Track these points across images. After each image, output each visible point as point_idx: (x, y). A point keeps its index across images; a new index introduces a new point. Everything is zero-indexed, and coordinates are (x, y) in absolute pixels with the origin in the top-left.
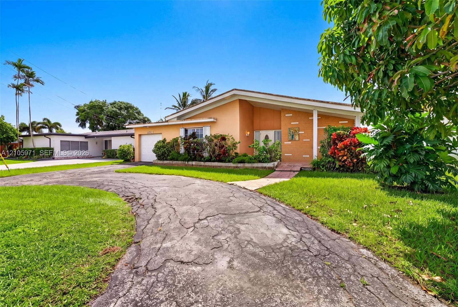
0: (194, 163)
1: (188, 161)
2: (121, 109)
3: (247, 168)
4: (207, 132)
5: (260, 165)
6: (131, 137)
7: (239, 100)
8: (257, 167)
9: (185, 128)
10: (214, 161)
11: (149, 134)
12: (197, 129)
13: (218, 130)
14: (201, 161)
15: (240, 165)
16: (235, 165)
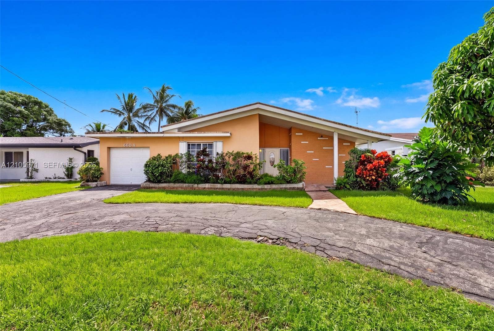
0: (207, 185)
1: (198, 184)
2: (17, 104)
3: (274, 190)
4: (218, 148)
5: (289, 186)
6: (75, 149)
7: (259, 114)
8: (285, 188)
9: (188, 142)
10: (234, 183)
11: (128, 147)
12: (203, 145)
13: (234, 147)
14: (217, 182)
15: (266, 186)
16: (260, 187)
